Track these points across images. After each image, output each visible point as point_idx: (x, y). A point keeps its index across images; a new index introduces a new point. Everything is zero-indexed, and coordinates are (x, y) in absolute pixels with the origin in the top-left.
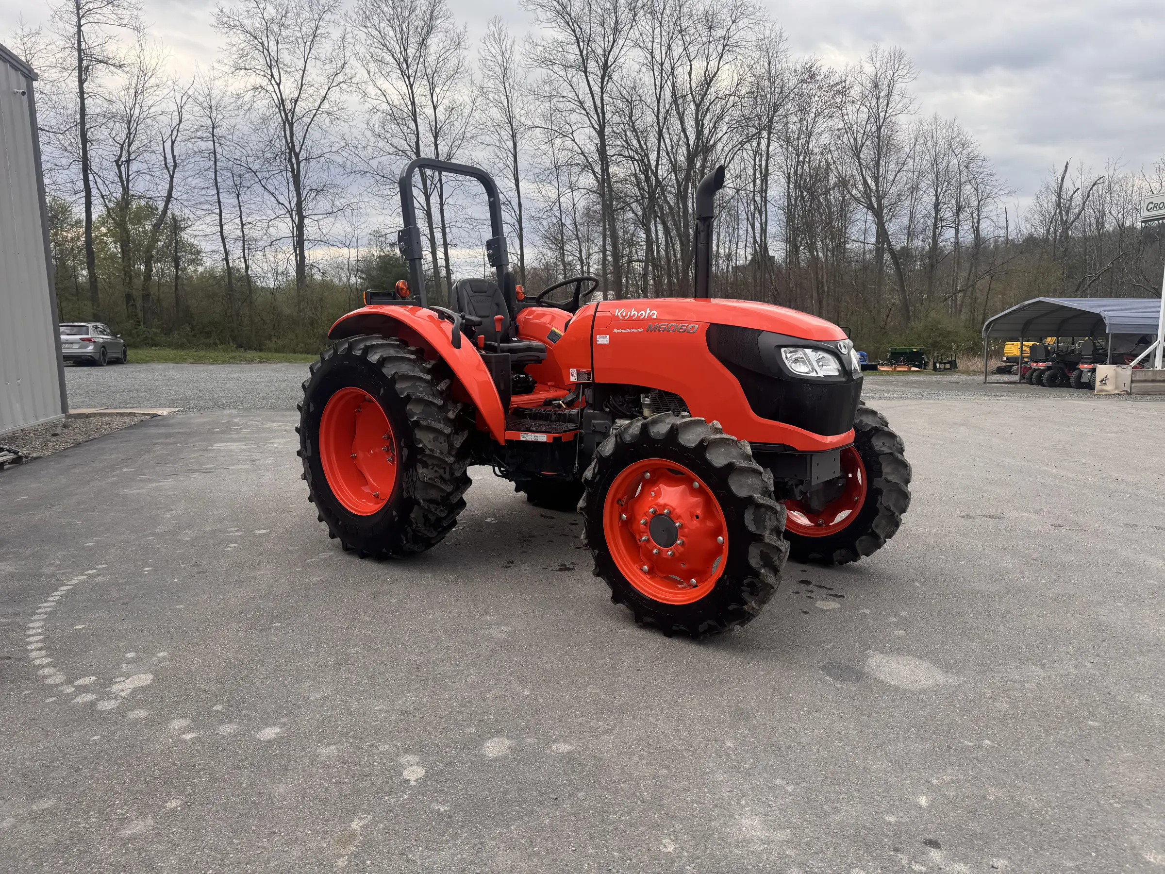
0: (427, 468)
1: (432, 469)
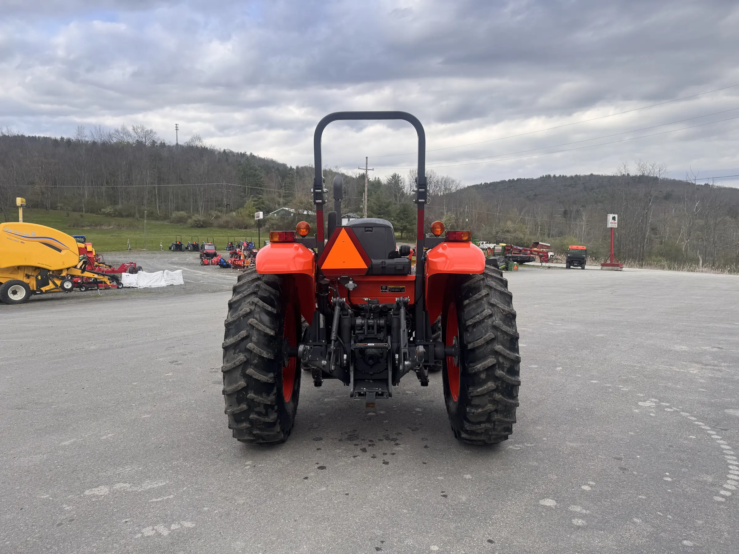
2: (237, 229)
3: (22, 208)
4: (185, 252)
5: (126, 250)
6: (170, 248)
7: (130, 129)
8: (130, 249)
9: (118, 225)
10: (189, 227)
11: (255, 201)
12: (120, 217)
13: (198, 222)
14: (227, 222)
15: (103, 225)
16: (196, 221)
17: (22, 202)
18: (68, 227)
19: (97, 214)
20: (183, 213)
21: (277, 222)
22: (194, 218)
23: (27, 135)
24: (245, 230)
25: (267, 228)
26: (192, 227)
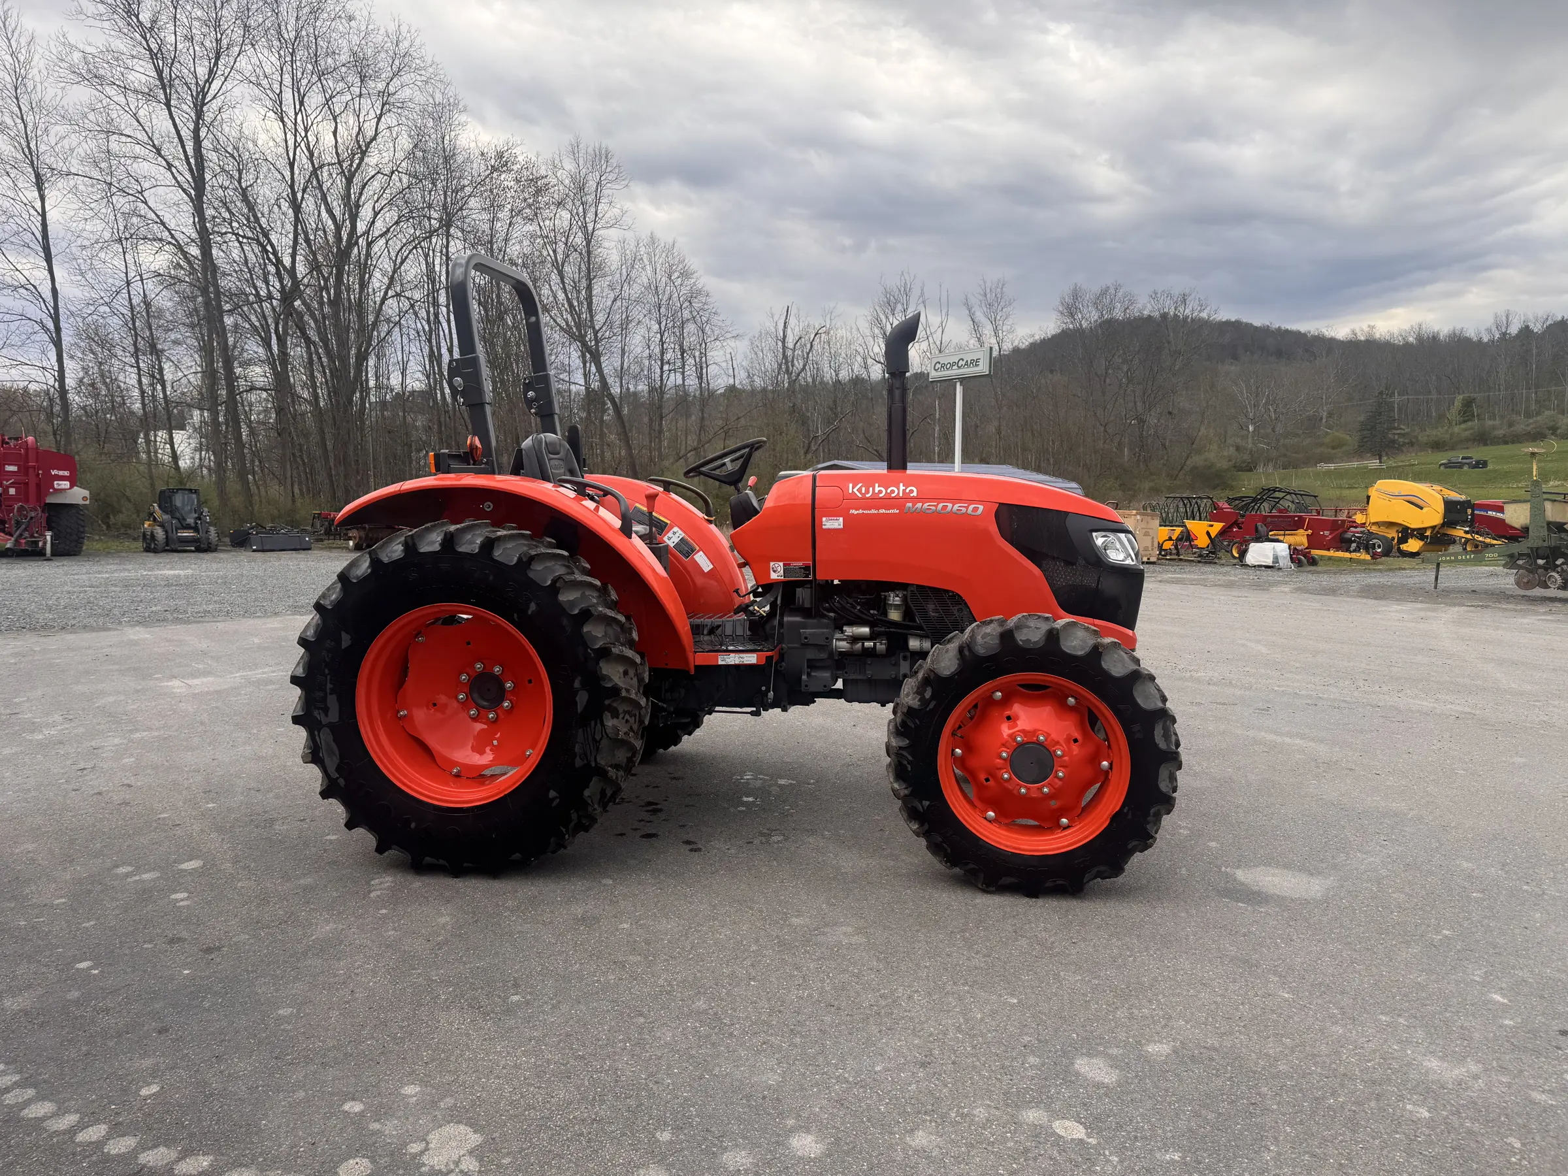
0: (618, 718)
1: (623, 718)
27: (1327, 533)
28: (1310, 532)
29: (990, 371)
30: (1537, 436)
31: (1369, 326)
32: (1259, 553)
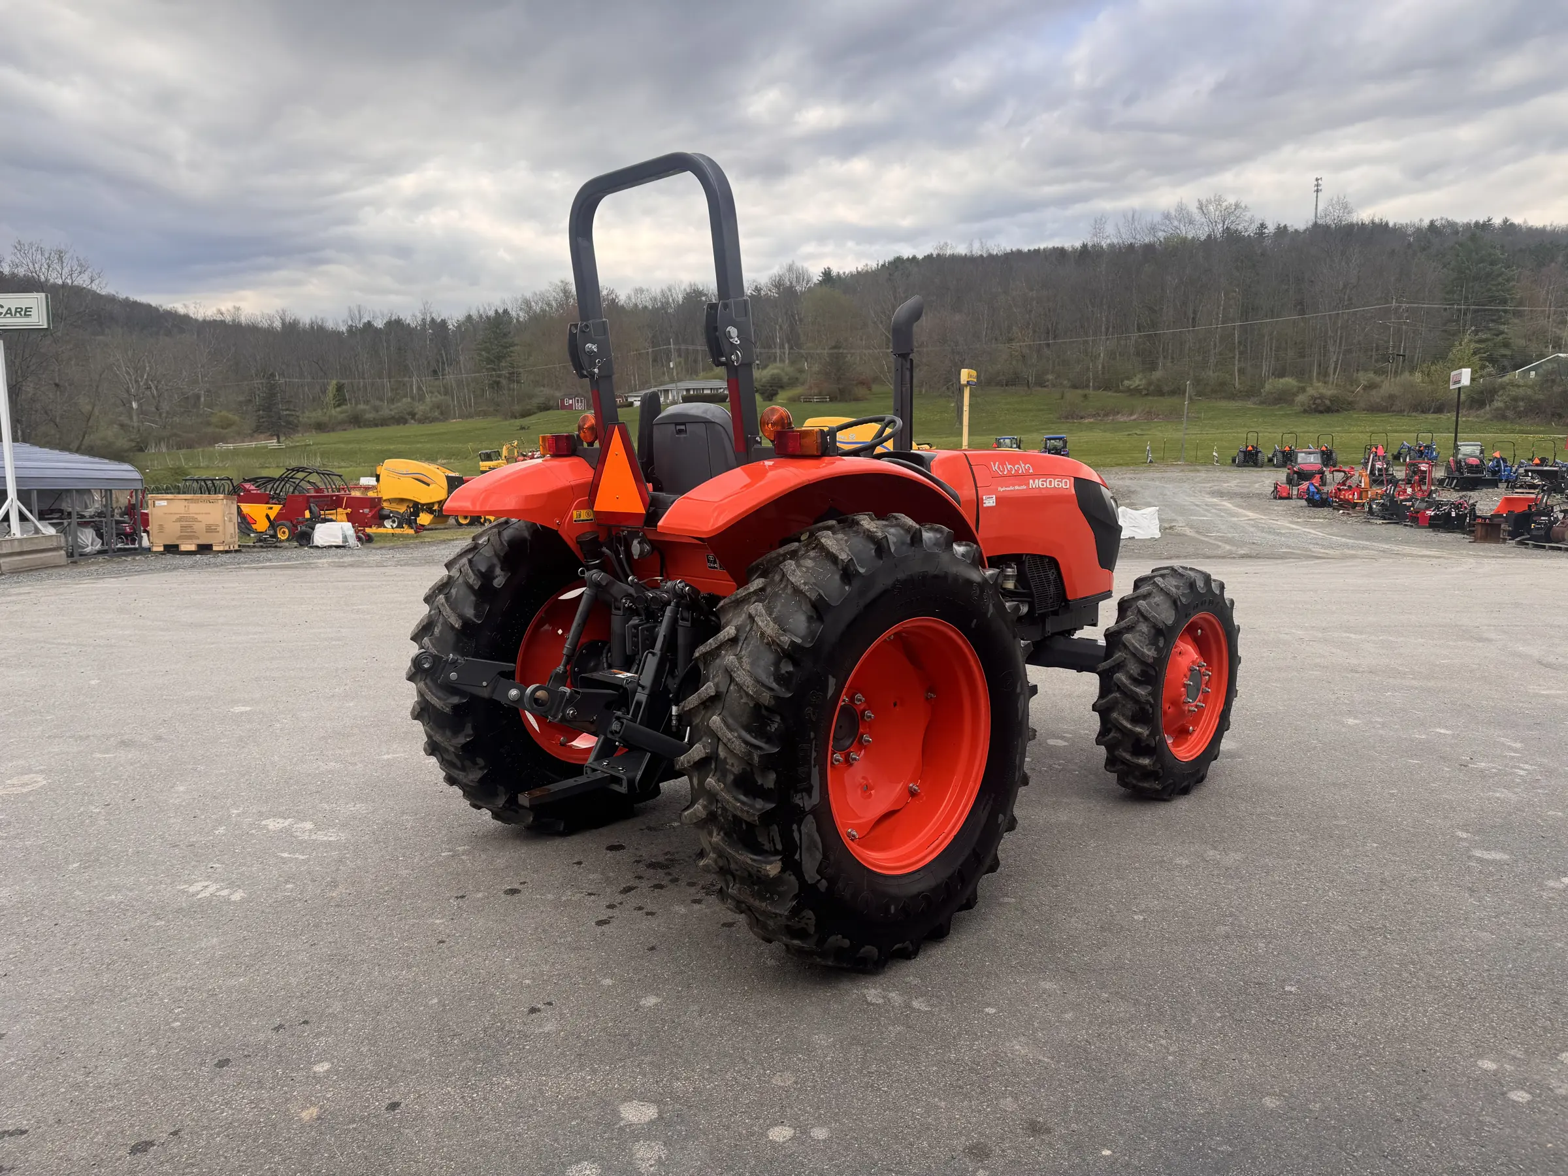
2: (1414, 414)
3: (968, 387)
4: (1263, 469)
5: (1143, 463)
6: (1234, 460)
7: (1193, 208)
8: (1151, 462)
9: (1148, 412)
10: (1296, 413)
11: (1480, 341)
12: (1158, 396)
13: (1319, 401)
14: (1392, 397)
15: (1118, 413)
16: (1316, 399)
17: (970, 376)
18: (1058, 418)
19: (1116, 392)
20: (1289, 381)
21: (1529, 392)
22: (1311, 391)
23: (1025, 249)
24: (1435, 416)
25: (1497, 409)
26: (1305, 411)
27: (367, 511)
28: (349, 510)
29: (49, 324)
30: (400, 420)
31: (234, 307)
32: (325, 533)
